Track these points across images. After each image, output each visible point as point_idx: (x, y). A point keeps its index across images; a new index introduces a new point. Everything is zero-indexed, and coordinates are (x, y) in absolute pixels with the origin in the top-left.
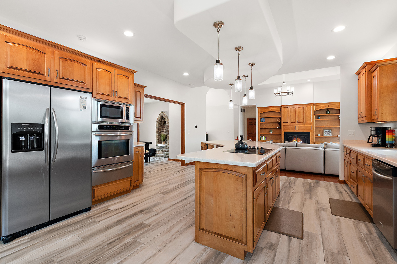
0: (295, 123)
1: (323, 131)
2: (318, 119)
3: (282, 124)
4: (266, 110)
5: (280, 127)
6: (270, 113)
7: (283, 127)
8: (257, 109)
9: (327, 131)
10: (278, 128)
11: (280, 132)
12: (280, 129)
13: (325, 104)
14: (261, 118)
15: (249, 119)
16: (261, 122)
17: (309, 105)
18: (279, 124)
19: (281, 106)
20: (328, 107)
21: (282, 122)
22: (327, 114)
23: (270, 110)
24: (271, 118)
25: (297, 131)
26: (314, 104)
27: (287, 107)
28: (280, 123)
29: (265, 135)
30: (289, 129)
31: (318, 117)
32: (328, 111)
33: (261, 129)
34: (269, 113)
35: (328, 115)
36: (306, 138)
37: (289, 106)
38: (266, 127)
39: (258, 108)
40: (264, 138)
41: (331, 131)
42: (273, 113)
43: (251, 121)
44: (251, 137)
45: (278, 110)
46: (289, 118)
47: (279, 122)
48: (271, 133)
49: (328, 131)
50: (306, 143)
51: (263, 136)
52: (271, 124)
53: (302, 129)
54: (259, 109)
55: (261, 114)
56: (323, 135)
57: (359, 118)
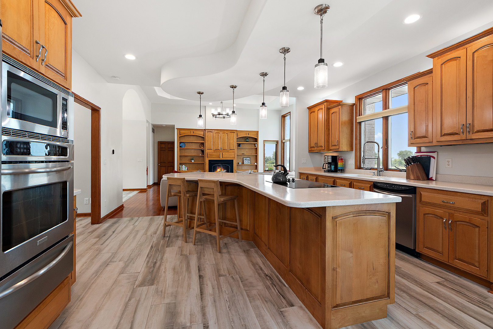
0: (219, 150)
1: (243, 159)
2: (239, 146)
3: (207, 151)
4: (188, 133)
5: (204, 155)
6: (192, 137)
7: (207, 155)
8: (176, 131)
9: (246, 158)
10: (201, 156)
11: (204, 160)
12: (203, 157)
13: (245, 132)
14: (180, 143)
15: (160, 143)
16: (181, 147)
17: (232, 131)
18: (201, 150)
19: (205, 130)
20: (247, 136)
21: (206, 149)
22: (246, 142)
23: (192, 134)
24: (193, 144)
25: (221, 159)
26: (237, 131)
27: (211, 131)
28: (204, 149)
29: (185, 164)
30: (213, 157)
31: (239, 145)
32: (247, 139)
33: (181, 157)
34: (189, 137)
35: (248, 143)
36: (230, 167)
37: (213, 131)
38: (186, 154)
39: (177, 129)
40: (184, 168)
41: (249, 159)
42: (195, 137)
43: (163, 146)
44: (163, 167)
45: (201, 134)
46: (213, 145)
47: (202, 148)
48: (193, 161)
49: (248, 159)
50: (230, 172)
51: (184, 166)
52: (193, 151)
53: (226, 156)
54: (179, 131)
55: (181, 137)
56: (243, 164)
57: (312, 147)
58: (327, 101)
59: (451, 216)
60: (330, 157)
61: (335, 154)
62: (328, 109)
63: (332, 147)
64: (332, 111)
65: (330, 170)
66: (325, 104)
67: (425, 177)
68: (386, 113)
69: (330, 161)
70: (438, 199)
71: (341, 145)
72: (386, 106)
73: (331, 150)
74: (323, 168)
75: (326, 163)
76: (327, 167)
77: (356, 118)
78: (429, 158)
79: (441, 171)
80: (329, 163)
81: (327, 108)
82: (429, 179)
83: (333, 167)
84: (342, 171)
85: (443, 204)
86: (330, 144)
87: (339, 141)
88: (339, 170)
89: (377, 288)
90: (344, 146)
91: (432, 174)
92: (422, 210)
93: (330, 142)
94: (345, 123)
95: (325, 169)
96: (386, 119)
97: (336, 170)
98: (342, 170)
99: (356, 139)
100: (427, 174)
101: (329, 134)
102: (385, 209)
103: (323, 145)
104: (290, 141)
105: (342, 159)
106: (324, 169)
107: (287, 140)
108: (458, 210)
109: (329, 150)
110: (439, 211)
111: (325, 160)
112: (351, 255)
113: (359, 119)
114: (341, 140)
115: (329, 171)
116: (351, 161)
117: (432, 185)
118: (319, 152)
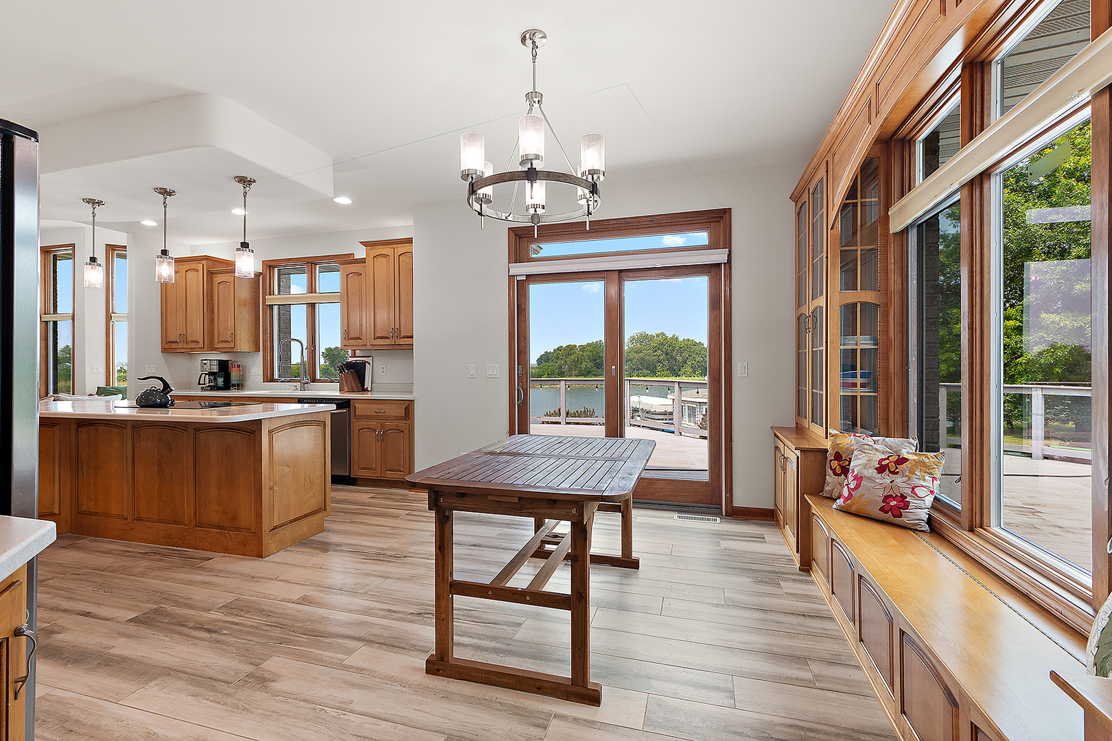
57: (171, 342)
58: (207, 258)
59: (383, 426)
60: (216, 363)
61: (224, 357)
62: (211, 274)
63: (220, 344)
64: (219, 278)
65: (214, 386)
66: (204, 262)
67: (361, 389)
68: (312, 298)
69: (215, 369)
70: (371, 410)
71: (238, 342)
72: (312, 289)
73: (216, 349)
74: (199, 384)
75: (206, 374)
76: (207, 381)
77: (264, 297)
78: (364, 364)
79: (376, 380)
80: (211, 374)
81: (208, 271)
82: (365, 390)
83: (220, 381)
84: (240, 386)
85: (376, 414)
86: (216, 338)
87: (234, 335)
88: (234, 385)
89: (313, 502)
90: (244, 343)
91: (368, 384)
92: (356, 425)
93: (216, 335)
94: (245, 304)
95: (204, 384)
96: (312, 306)
97: (227, 386)
98: (238, 385)
99: (265, 332)
100: (363, 385)
101: (213, 319)
102: (321, 418)
103: (199, 338)
104: (73, 319)
105: (239, 366)
106: (202, 384)
107: (64, 316)
108: (387, 418)
109: (212, 348)
110: (372, 423)
111: (202, 367)
112: (288, 469)
113: (269, 299)
114: (238, 332)
115: (212, 388)
116: (255, 369)
117: (368, 396)
118: (189, 353)
